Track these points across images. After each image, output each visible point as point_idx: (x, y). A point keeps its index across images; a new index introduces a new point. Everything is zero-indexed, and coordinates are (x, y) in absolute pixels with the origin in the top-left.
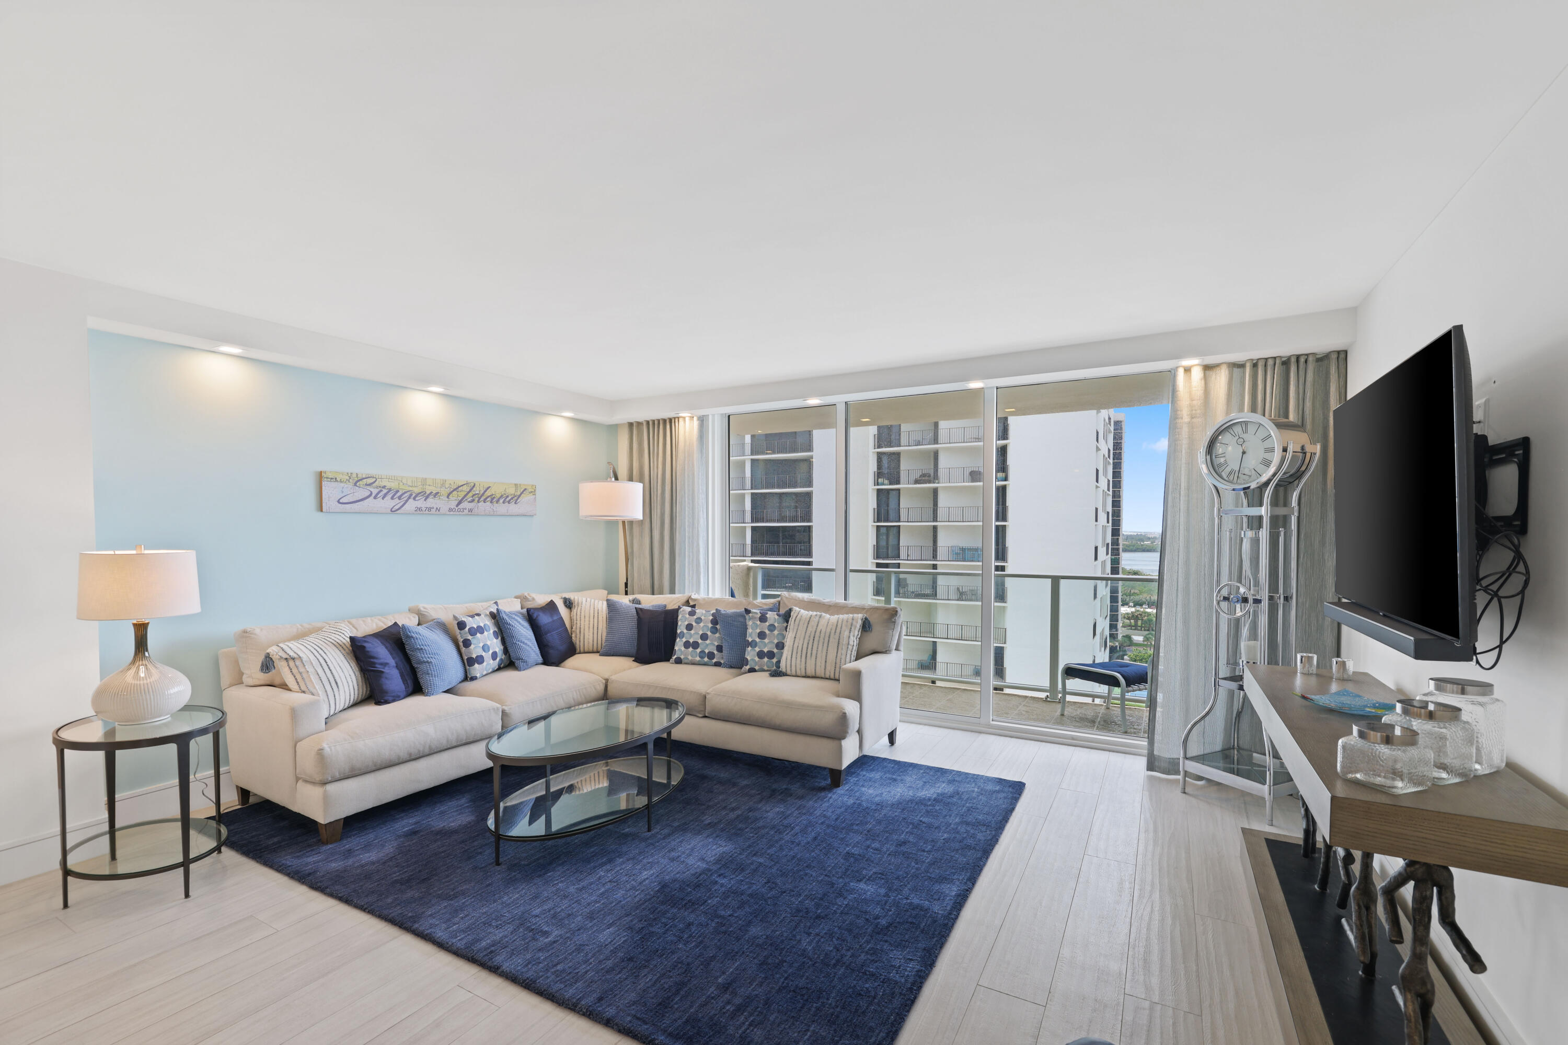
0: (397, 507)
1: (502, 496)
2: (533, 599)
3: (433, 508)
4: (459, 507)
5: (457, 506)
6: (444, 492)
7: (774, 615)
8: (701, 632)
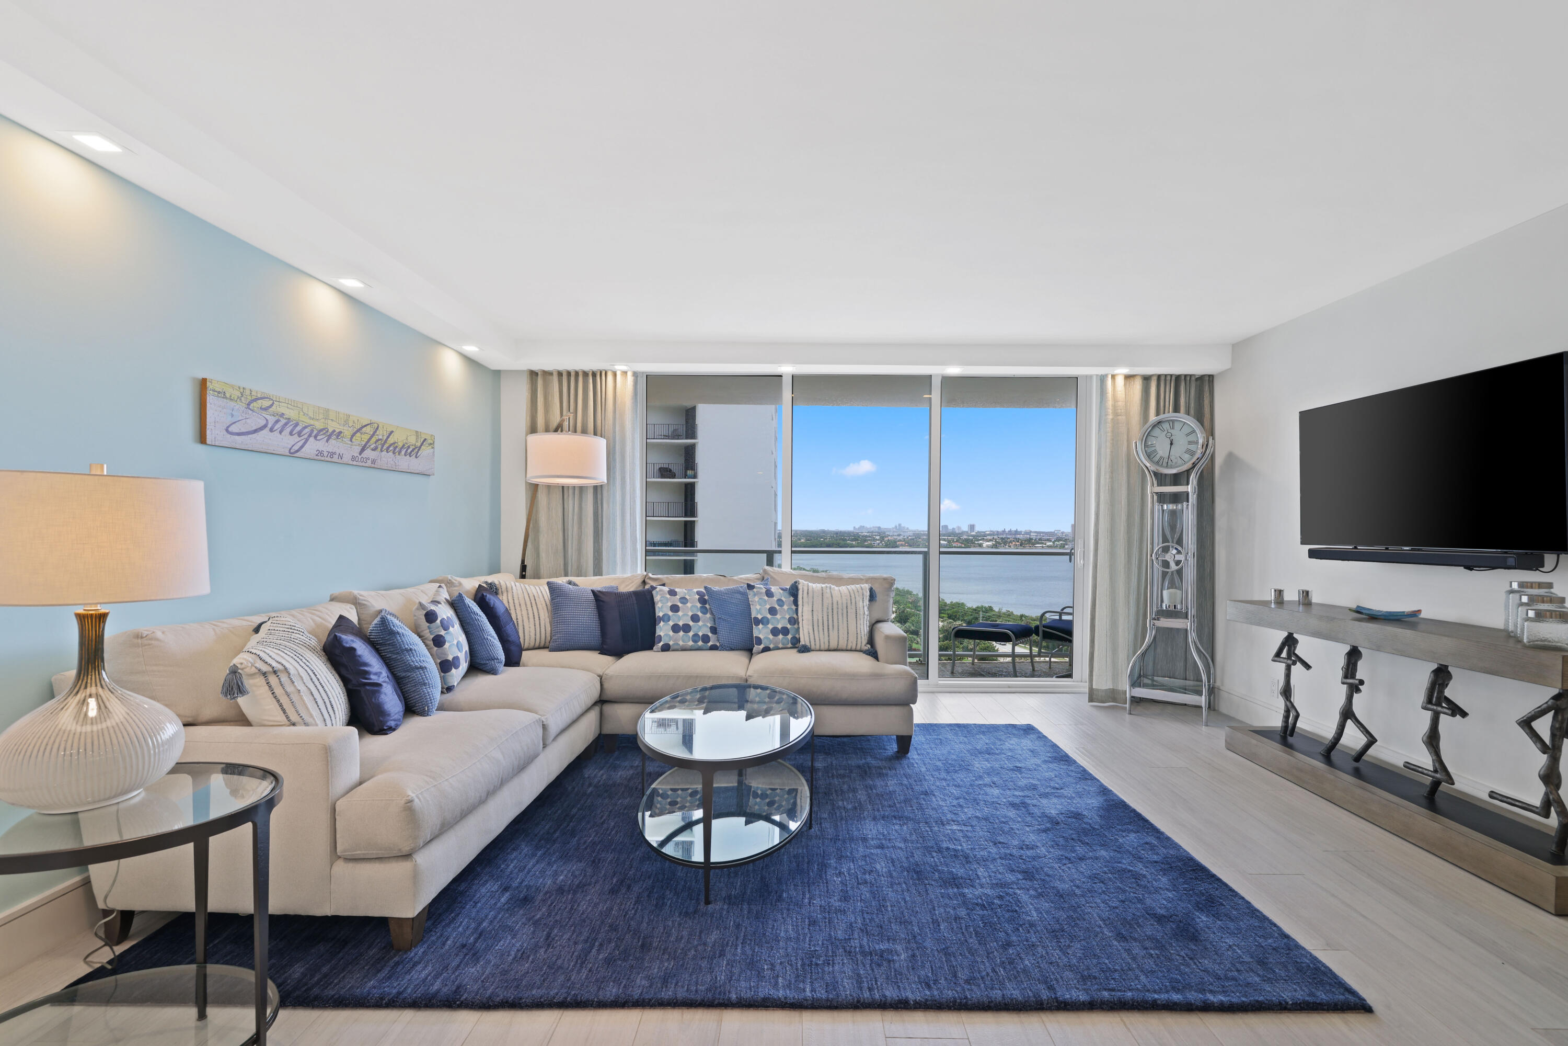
0: (296, 448)
1: (404, 445)
2: (460, 584)
3: (335, 453)
4: (362, 455)
5: (360, 454)
6: (348, 432)
7: (777, 589)
8: (690, 614)
